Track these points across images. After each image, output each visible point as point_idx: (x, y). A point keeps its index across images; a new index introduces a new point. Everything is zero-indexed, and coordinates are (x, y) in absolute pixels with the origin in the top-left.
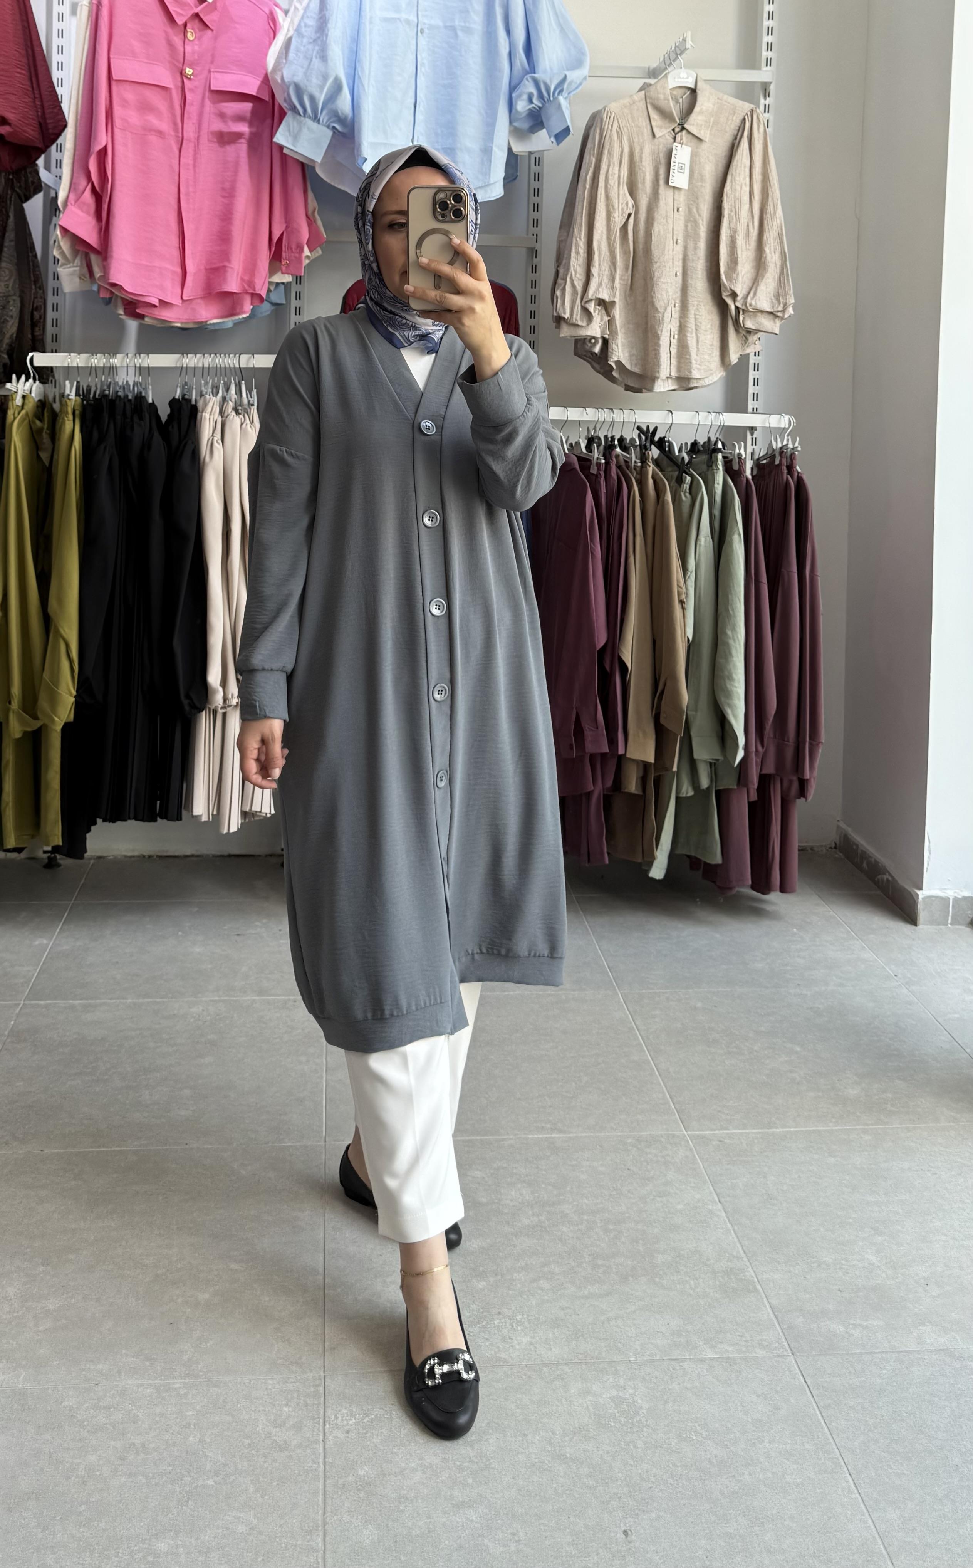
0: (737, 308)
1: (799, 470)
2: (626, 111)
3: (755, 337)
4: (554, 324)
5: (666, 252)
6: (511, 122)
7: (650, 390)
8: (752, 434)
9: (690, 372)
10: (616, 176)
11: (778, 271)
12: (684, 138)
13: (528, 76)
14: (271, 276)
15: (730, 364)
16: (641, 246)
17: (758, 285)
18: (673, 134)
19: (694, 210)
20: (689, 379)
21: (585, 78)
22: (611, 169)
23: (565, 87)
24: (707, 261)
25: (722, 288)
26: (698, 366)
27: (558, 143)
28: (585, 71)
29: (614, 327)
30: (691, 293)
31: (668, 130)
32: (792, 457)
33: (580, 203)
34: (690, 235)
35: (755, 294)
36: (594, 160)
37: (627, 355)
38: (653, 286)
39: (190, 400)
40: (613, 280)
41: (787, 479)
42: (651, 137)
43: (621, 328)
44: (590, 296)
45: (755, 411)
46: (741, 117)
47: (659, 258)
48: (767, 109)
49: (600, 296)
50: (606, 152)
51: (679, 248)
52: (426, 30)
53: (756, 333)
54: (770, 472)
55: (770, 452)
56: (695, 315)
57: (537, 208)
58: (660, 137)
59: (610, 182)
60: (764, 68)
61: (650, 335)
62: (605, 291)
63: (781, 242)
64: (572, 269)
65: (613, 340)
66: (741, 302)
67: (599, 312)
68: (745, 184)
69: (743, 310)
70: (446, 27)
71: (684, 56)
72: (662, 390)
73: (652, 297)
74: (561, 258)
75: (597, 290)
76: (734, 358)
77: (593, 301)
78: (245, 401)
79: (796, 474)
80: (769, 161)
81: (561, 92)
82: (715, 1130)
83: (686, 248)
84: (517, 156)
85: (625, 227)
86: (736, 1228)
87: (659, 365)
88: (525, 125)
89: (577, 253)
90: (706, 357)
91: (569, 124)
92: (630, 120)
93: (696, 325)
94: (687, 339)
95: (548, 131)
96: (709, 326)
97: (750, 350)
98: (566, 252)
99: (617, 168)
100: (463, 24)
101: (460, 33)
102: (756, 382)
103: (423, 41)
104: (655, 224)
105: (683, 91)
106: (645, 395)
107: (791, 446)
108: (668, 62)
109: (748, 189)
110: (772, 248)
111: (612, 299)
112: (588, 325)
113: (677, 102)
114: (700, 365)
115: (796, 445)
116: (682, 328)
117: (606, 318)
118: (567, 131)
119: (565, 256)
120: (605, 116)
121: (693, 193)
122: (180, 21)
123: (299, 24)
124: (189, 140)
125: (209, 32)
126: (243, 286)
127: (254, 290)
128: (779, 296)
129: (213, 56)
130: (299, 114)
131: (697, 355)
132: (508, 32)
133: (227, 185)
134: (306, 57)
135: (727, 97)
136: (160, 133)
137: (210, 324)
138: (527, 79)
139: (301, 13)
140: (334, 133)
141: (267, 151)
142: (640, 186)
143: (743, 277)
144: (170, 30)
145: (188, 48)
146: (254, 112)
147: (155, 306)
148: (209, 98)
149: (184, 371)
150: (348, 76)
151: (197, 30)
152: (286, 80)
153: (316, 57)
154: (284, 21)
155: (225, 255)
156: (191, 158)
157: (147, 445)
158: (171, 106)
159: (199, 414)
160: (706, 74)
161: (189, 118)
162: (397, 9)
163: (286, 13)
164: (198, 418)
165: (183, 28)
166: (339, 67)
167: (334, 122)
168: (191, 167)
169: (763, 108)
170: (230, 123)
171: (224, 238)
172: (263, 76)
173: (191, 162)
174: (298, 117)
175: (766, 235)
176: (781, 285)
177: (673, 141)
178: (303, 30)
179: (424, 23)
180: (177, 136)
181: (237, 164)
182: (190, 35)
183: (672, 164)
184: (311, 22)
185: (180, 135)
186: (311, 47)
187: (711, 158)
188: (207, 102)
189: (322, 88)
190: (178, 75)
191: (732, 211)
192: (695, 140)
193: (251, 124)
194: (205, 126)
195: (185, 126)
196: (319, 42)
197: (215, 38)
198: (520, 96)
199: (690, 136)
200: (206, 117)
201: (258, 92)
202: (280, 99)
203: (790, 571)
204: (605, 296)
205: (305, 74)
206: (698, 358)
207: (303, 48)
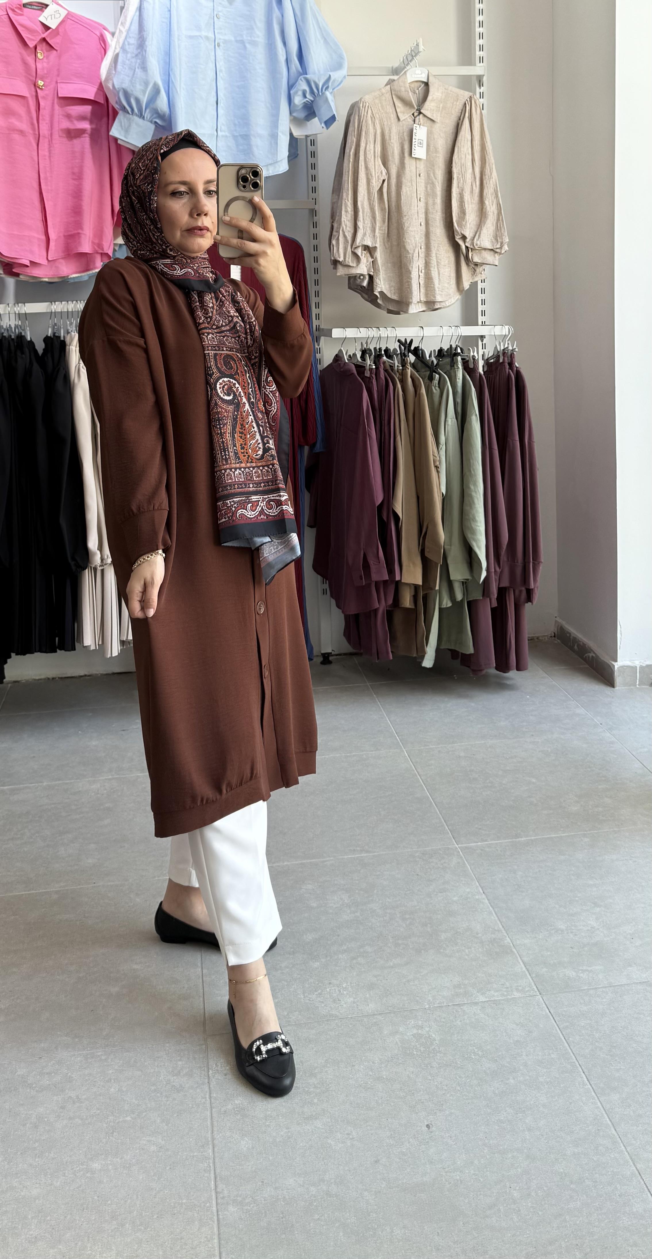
0: (467, 247)
1: (517, 366)
2: (377, 101)
3: (481, 269)
4: (332, 266)
5: (412, 208)
6: (290, 113)
7: (406, 312)
8: (482, 341)
9: (435, 297)
10: (372, 152)
11: (496, 218)
12: (421, 120)
13: (301, 77)
14: (114, 240)
15: (463, 290)
16: (393, 204)
17: (481, 229)
18: (413, 118)
19: (432, 175)
20: (434, 303)
21: (345, 77)
22: (368, 146)
23: (330, 84)
24: (442, 213)
25: (456, 233)
26: (440, 292)
27: (327, 128)
29: (377, 266)
30: (433, 237)
31: (409, 115)
32: (512, 356)
33: (347, 173)
34: (429, 194)
35: (479, 236)
36: (355, 140)
37: (387, 286)
38: (404, 234)
39: (60, 337)
40: (374, 230)
41: (509, 372)
42: (396, 120)
43: (382, 266)
44: (358, 244)
45: (484, 324)
46: (463, 103)
47: (407, 213)
48: (482, 95)
49: (365, 243)
50: (363, 133)
51: (422, 204)
52: (221, 44)
53: (482, 266)
54: (497, 368)
55: (495, 354)
56: (436, 254)
57: (314, 178)
58: (404, 120)
59: (368, 156)
60: (478, 64)
61: (403, 270)
62: (369, 240)
63: (497, 196)
64: (343, 223)
65: (377, 276)
66: (470, 242)
67: (365, 254)
68: (468, 154)
69: (471, 249)
70: (237, 41)
71: (418, 57)
72: (415, 311)
73: (404, 242)
74: (335, 216)
75: (363, 239)
76: (466, 285)
77: (361, 247)
79: (516, 369)
80: (485, 135)
81: (327, 88)
82: (478, 843)
83: (427, 204)
84: (297, 139)
85: (381, 189)
86: (496, 910)
87: (411, 293)
88: (301, 115)
89: (346, 211)
90: (446, 285)
91: (335, 113)
92: (380, 108)
93: (437, 261)
94: (431, 273)
95: (319, 119)
96: (447, 262)
97: (478, 279)
98: (338, 211)
99: (372, 146)
100: (249, 38)
101: (248, 45)
102: (483, 302)
103: (219, 52)
104: (403, 187)
105: (419, 84)
106: (402, 316)
107: (510, 348)
108: (406, 63)
109: (471, 157)
110: (490, 201)
111: (374, 245)
112: (357, 265)
113: (415, 93)
114: (442, 292)
115: (515, 347)
116: (427, 265)
117: (371, 260)
118: (333, 118)
119: (338, 214)
120: (361, 105)
121: (430, 163)
122: (31, 44)
123: (124, 43)
124: (44, 137)
125: (55, 52)
126: (94, 248)
127: (103, 251)
128: (497, 236)
129: (58, 70)
130: (128, 113)
131: (439, 284)
132: (284, 43)
133: (76, 170)
134: (130, 68)
135: (450, 88)
136: (21, 132)
137: (71, 278)
138: (301, 80)
139: (124, 34)
140: (156, 126)
141: (105, 143)
142: (390, 158)
143: (470, 224)
144: (24, 52)
145: (39, 66)
146: (93, 113)
147: (27, 266)
148: (57, 103)
149: (53, 315)
150: (163, 81)
151: (45, 51)
152: (116, 87)
153: (138, 68)
154: (112, 41)
155: (78, 224)
156: (47, 150)
157: (28, 372)
158: (29, 112)
159: (67, 347)
160: (434, 71)
161: (44, 120)
162: (199, 28)
163: (113, 34)
164: (67, 350)
165: (34, 50)
166: (156, 75)
167: (155, 118)
168: (47, 158)
169: (478, 96)
170: (76, 122)
171: (77, 211)
172: (98, 84)
173: (47, 154)
174: (128, 115)
175: (485, 191)
176: (498, 228)
177: (413, 122)
178: (127, 47)
179: (220, 39)
180: (35, 134)
181: (83, 153)
182: (40, 56)
183: (414, 140)
184: (133, 41)
185: (37, 133)
186: (134, 60)
187: (442, 135)
188: (57, 107)
189: (144, 92)
190: (33, 86)
191: (459, 175)
192: (429, 122)
193: (91, 122)
194: (56, 125)
195: (40, 125)
196: (140, 56)
197: (60, 57)
198: (296, 93)
199: (426, 119)
200: (56, 118)
201: (95, 97)
202: (112, 101)
203: (514, 440)
204: (369, 243)
205: (131, 81)
206: (440, 286)
207: (127, 62)
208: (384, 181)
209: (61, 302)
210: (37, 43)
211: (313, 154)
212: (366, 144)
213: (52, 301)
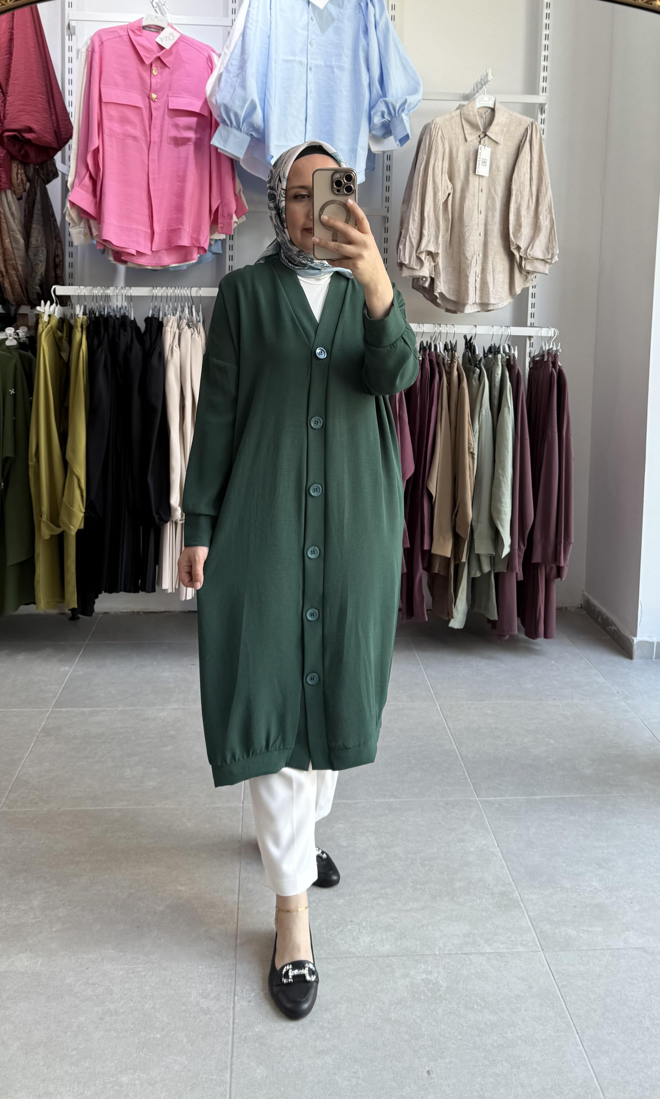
0: (521, 257)
1: (560, 365)
2: (447, 123)
3: (533, 276)
4: (399, 268)
5: (473, 219)
6: (370, 131)
7: (462, 311)
8: (530, 340)
9: (489, 300)
10: (440, 168)
11: (548, 232)
12: (486, 142)
13: (381, 100)
14: (210, 236)
15: (515, 294)
16: (456, 215)
17: (535, 241)
18: (479, 139)
19: (493, 191)
20: (488, 305)
21: (420, 101)
22: (436, 163)
23: (406, 107)
24: (500, 225)
25: (511, 244)
26: (494, 296)
27: (402, 145)
28: (419, 96)
29: (438, 270)
30: (490, 246)
31: (475, 137)
32: (555, 356)
33: (416, 186)
34: (489, 208)
35: (532, 247)
36: (425, 157)
37: (447, 288)
38: (464, 242)
39: (158, 318)
40: (437, 238)
41: (552, 371)
42: (464, 140)
43: (443, 270)
44: (422, 249)
45: (532, 325)
46: (525, 127)
47: (469, 223)
48: (543, 122)
49: (429, 249)
50: (433, 151)
51: (482, 217)
52: (313, 68)
53: (533, 273)
54: (541, 366)
55: (541, 353)
56: (492, 261)
57: (388, 189)
58: (471, 141)
59: (436, 171)
60: (541, 94)
61: (462, 275)
62: (432, 246)
63: (551, 212)
64: (410, 231)
65: (438, 278)
66: (524, 253)
67: (428, 259)
68: (527, 173)
69: (525, 258)
70: (326, 66)
71: (487, 85)
72: (470, 312)
73: (464, 250)
74: (403, 223)
75: (427, 245)
76: (518, 290)
77: (424, 253)
78: (195, 319)
79: (558, 367)
80: (543, 157)
81: (403, 110)
82: (496, 797)
83: (486, 216)
84: (374, 154)
85: (446, 202)
86: (508, 864)
87: (468, 295)
88: (378, 133)
89: (414, 220)
90: (500, 289)
91: (409, 132)
92: (450, 130)
93: (493, 268)
94: (487, 278)
95: (394, 137)
96: (502, 269)
97: (529, 285)
98: (407, 219)
99: (440, 163)
100: (338, 64)
101: (336, 70)
102: (533, 306)
103: (311, 76)
104: (467, 201)
105: (486, 109)
106: (459, 315)
107: (555, 349)
108: (476, 90)
109: (529, 176)
110: (545, 216)
111: (437, 251)
112: (421, 268)
113: (482, 117)
114: (496, 295)
115: (559, 348)
116: (484, 270)
117: (433, 264)
118: (407, 137)
119: (406, 222)
120: (433, 126)
121: (492, 178)
122: (148, 62)
123: (227, 65)
124: (155, 143)
125: (167, 69)
126: (192, 242)
127: (200, 244)
128: (548, 249)
129: (170, 86)
130: (228, 125)
131: (493, 289)
132: (368, 69)
133: (181, 173)
134: (231, 86)
135: (515, 114)
136: (135, 138)
137: (171, 267)
138: (381, 102)
139: (229, 56)
140: (252, 138)
141: (207, 150)
142: (456, 174)
143: (525, 236)
144: (141, 68)
145: (153, 81)
146: (198, 124)
147: (134, 255)
148: (167, 114)
149: (154, 299)
150: (260, 99)
151: (159, 68)
152: (219, 102)
153: (238, 87)
154: (218, 61)
155: (180, 221)
156: (156, 155)
157: (129, 348)
158: (142, 120)
159: (164, 328)
160: (501, 98)
161: (155, 128)
162: (294, 54)
163: (219, 56)
164: (164, 330)
165: (150, 67)
166: (254, 93)
167: (251, 131)
168: (156, 161)
169: (539, 121)
170: (182, 131)
171: (179, 209)
172: (203, 100)
173: (156, 158)
174: (227, 127)
175: (540, 207)
176: (550, 240)
177: (479, 144)
178: (230, 68)
179: (312, 64)
180: (147, 140)
181: (187, 159)
182: (154, 72)
183: (478, 159)
184: (236, 63)
185: (149, 139)
186: (235, 79)
187: (504, 155)
188: (167, 117)
189: (242, 108)
190: (147, 99)
191: (518, 191)
192: (494, 143)
193: (196, 132)
194: (165, 133)
195: (152, 133)
196: (240, 76)
197: (171, 74)
198: (376, 113)
199: (490, 141)
200: (166, 128)
201: (200, 110)
202: (215, 115)
203: (552, 432)
204: (432, 249)
205: (231, 98)
206: (494, 291)
207: (229, 80)
208: (449, 194)
209: (162, 287)
210: (154, 60)
211: (389, 168)
212: (435, 161)
213: (154, 286)
